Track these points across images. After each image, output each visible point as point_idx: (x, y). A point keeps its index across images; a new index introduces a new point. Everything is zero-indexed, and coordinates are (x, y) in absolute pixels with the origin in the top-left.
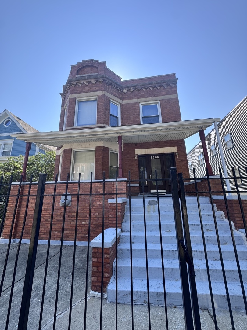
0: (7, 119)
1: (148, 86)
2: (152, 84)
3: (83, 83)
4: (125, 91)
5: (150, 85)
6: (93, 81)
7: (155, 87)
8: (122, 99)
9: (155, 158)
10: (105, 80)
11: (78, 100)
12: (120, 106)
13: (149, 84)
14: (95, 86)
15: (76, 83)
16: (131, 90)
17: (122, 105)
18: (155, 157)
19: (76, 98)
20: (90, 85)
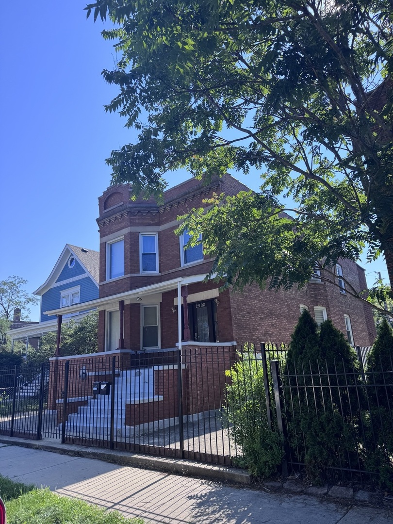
0: (71, 256)
1: (186, 197)
2: (189, 193)
3: (110, 220)
4: (162, 211)
5: (188, 195)
6: (118, 215)
7: (194, 196)
8: (158, 224)
9: (201, 307)
10: (130, 211)
11: (108, 244)
12: (157, 235)
13: (186, 194)
14: (121, 222)
15: (104, 222)
16: (168, 208)
17: (159, 233)
18: (200, 305)
19: (106, 242)
20: (116, 221)
